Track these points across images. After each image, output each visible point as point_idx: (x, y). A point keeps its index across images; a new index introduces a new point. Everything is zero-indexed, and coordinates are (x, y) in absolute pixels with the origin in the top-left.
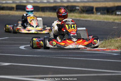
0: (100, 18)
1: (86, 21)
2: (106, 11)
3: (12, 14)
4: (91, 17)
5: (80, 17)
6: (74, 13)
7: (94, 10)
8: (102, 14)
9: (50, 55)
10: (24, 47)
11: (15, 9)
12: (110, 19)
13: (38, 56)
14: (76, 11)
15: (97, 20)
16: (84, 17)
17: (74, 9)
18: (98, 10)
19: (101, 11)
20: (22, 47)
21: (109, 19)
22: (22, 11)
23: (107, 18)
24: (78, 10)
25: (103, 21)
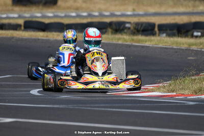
0: (166, 42)
1: (143, 47)
2: (175, 31)
3: (18, 36)
4: (151, 41)
5: (133, 40)
6: (122, 35)
7: (156, 29)
8: (169, 35)
9: (81, 105)
10: (38, 92)
11: (23, 28)
12: (183, 44)
13: (61, 106)
14: (126, 31)
15: (160, 45)
16: (139, 41)
17: (122, 27)
18: (164, 28)
19: (169, 31)
20: (35, 92)
21: (180, 44)
22: (34, 31)
23: (177, 43)
24: (129, 28)
25: (170, 47)
